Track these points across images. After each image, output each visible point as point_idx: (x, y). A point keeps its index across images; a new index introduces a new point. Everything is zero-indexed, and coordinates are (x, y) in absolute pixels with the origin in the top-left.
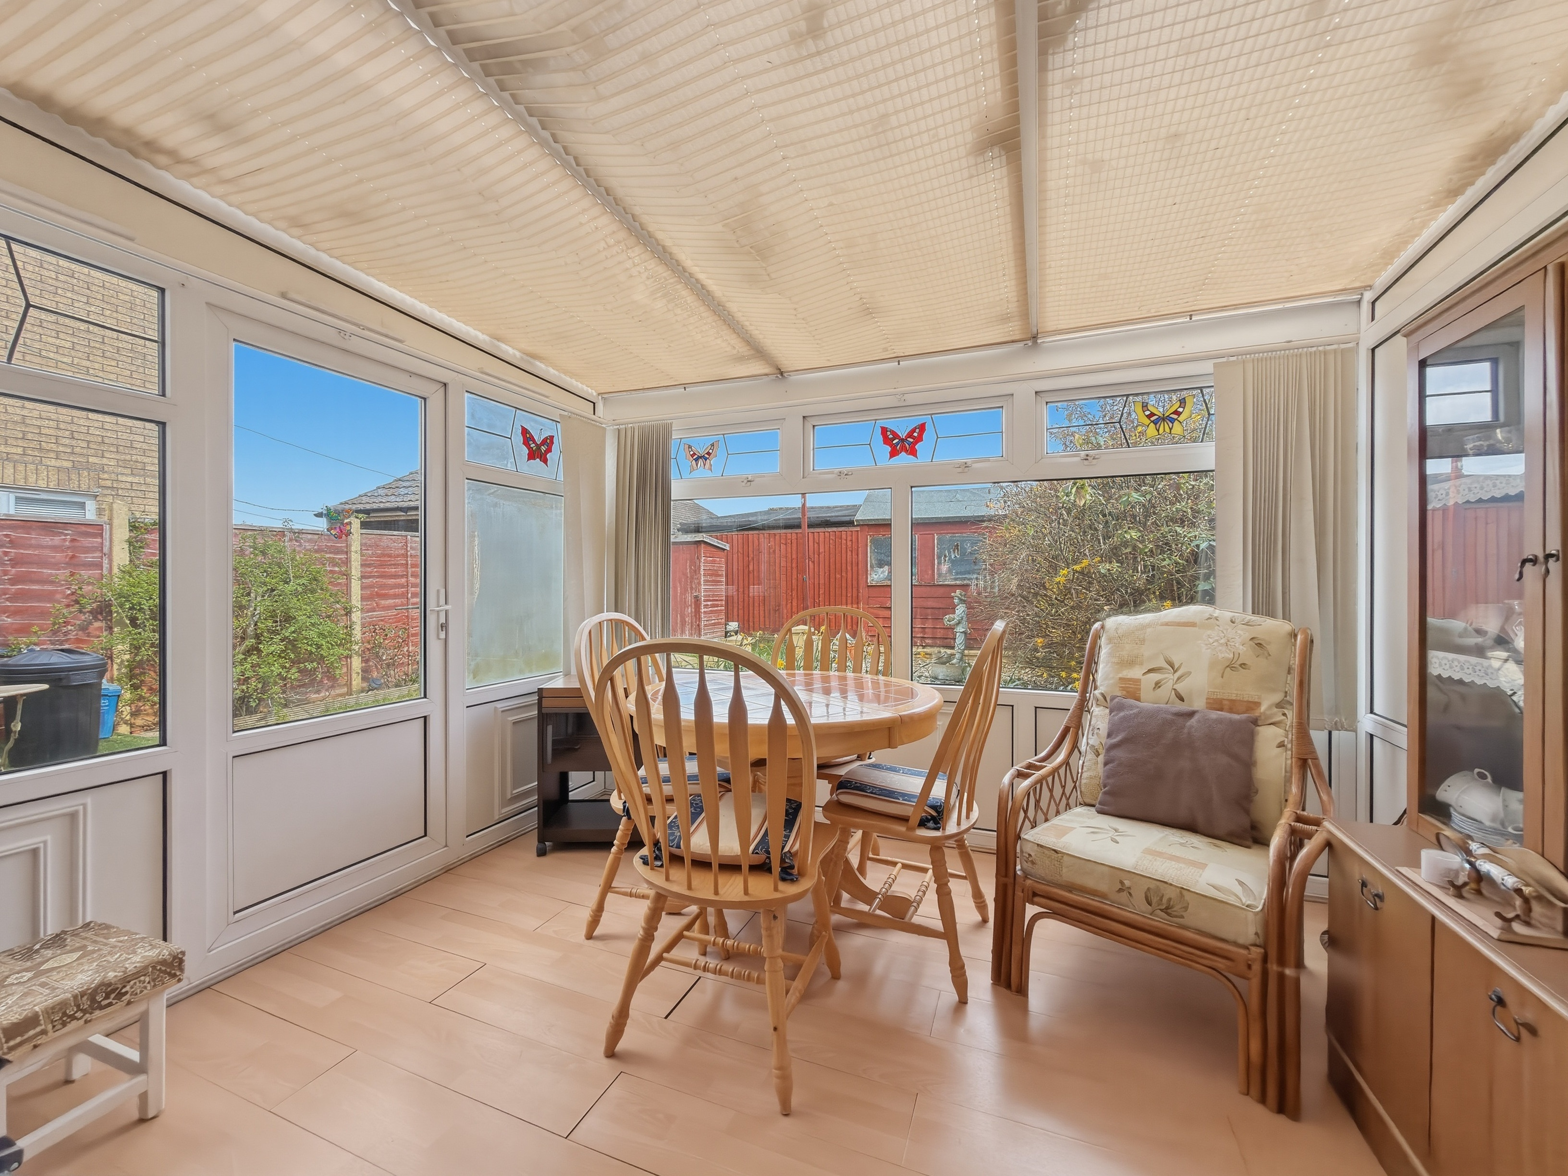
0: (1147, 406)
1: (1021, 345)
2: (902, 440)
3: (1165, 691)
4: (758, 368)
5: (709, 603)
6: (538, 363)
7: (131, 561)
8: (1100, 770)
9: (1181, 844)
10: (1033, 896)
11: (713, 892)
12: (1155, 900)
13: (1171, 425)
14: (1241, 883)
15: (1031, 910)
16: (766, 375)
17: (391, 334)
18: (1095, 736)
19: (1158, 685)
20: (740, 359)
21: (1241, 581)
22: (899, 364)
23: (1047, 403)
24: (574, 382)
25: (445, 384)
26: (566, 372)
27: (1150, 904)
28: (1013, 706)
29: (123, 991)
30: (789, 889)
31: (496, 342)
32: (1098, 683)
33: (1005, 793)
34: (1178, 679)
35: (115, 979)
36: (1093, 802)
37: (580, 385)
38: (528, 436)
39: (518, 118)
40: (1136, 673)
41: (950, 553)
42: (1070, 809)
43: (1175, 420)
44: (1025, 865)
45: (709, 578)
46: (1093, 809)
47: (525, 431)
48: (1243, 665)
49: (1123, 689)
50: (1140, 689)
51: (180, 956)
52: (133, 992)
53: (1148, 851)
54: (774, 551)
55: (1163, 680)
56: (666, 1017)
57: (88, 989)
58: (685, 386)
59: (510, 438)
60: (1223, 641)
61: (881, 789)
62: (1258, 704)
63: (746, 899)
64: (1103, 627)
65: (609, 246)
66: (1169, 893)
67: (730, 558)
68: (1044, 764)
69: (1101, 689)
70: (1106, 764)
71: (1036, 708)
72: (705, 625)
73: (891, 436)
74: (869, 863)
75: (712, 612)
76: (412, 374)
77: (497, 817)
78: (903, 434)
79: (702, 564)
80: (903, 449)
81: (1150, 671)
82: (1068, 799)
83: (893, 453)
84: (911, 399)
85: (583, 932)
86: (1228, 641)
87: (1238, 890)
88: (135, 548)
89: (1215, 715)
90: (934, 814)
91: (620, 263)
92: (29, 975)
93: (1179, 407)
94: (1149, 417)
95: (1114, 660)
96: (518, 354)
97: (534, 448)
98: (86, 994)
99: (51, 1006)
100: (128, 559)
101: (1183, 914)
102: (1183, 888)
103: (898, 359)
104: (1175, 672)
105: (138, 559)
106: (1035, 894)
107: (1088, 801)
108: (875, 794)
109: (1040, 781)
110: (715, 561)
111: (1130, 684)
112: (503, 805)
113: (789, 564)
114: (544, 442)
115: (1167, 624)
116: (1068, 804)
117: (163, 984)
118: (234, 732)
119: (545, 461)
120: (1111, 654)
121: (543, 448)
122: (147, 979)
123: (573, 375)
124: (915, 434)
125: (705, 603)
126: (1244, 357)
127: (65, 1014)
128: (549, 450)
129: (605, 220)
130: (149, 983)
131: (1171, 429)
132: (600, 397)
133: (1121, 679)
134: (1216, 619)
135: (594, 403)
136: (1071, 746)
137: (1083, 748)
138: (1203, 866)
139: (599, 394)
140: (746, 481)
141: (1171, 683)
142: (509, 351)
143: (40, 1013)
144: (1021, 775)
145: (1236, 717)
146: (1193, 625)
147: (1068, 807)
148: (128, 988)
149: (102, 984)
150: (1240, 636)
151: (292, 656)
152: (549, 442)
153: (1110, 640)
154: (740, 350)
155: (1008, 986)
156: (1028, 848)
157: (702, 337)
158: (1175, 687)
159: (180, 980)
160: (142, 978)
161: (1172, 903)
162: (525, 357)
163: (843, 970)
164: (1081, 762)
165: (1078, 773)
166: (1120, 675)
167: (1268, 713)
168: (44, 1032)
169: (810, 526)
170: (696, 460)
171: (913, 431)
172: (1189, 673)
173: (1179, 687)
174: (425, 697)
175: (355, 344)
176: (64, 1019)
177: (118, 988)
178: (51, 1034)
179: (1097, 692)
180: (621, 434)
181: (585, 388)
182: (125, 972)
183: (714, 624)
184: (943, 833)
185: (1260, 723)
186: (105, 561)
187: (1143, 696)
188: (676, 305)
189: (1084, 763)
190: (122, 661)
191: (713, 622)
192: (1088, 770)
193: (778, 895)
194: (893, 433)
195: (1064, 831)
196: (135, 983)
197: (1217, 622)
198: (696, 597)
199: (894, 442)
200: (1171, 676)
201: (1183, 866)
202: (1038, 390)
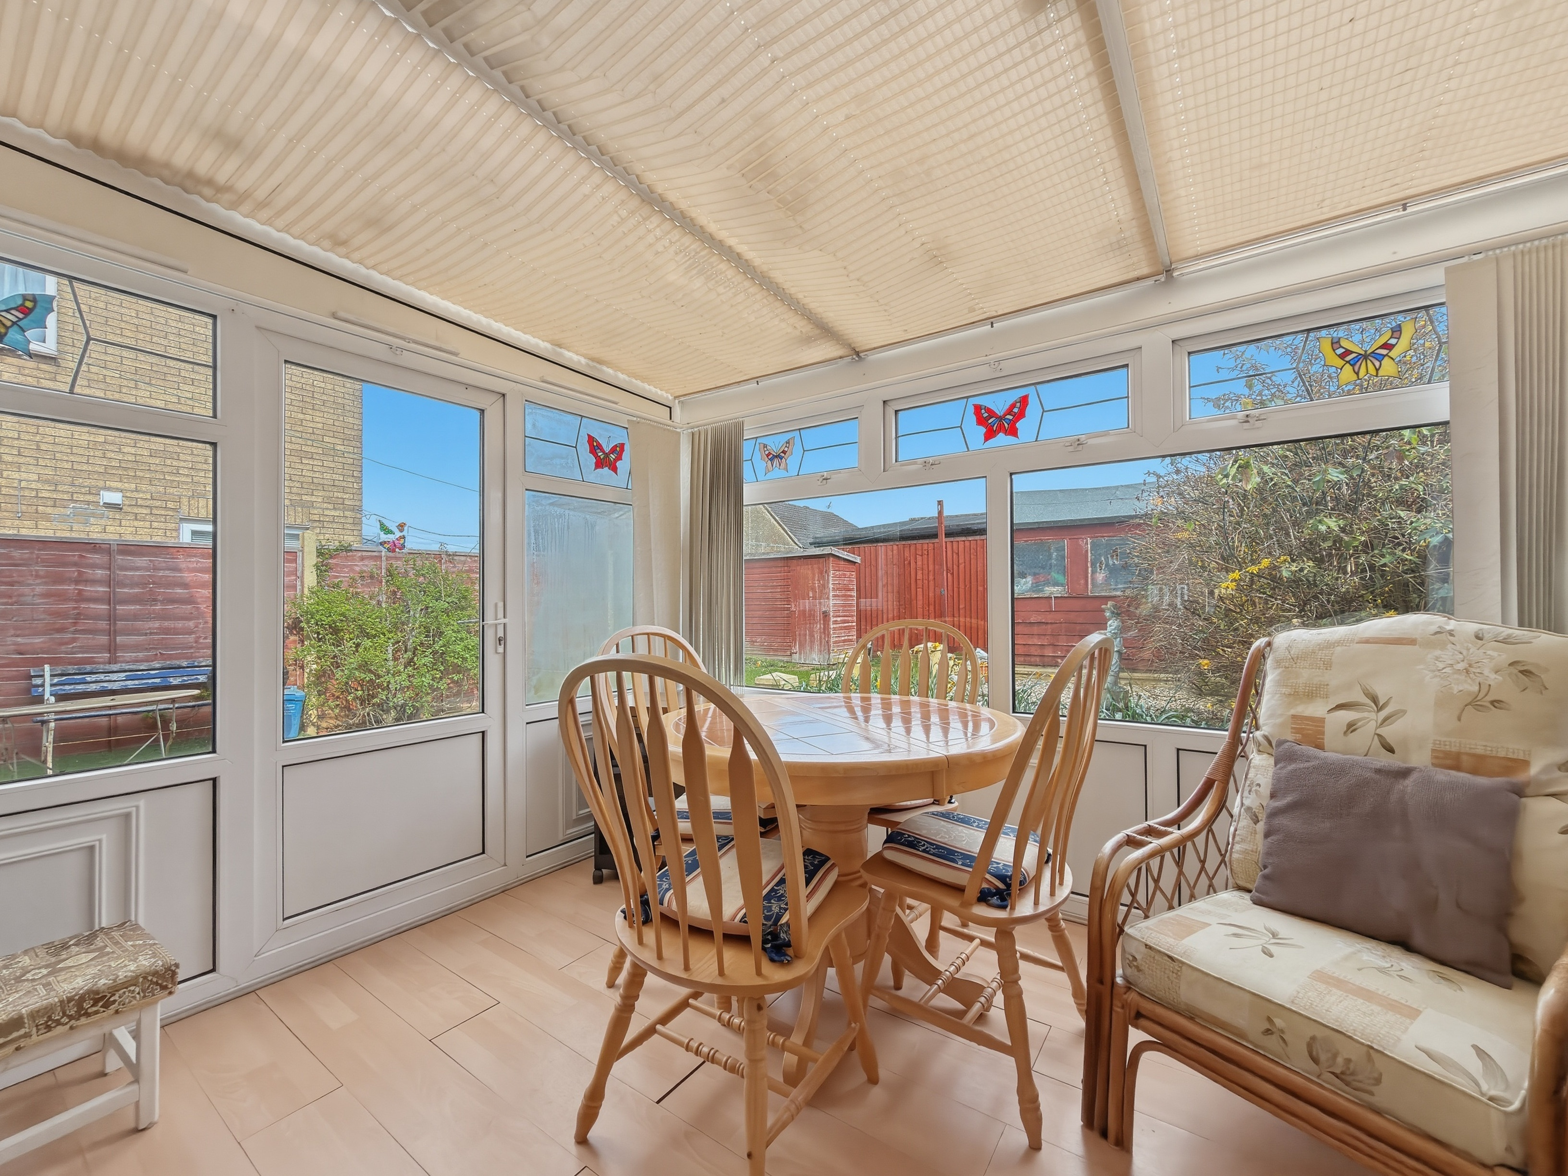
0: (1338, 342)
1: (1150, 282)
2: (1001, 418)
3: (1364, 738)
4: (826, 350)
5: (839, 619)
6: (605, 368)
7: (318, 583)
8: (1259, 843)
9: (1381, 970)
10: (1138, 1017)
11: (683, 967)
12: (1323, 1057)
13: (1377, 364)
14: (1480, 1053)
15: (1136, 1036)
16: (841, 357)
17: (444, 346)
18: (1253, 795)
19: (1351, 727)
20: (807, 340)
21: (1498, 578)
22: (992, 326)
23: (1189, 353)
24: (646, 386)
25: (504, 395)
26: (636, 377)
27: (1316, 1060)
28: (1145, 746)
29: (112, 999)
30: (776, 974)
31: (559, 350)
32: (1261, 721)
33: (1102, 868)
34: (1385, 720)
35: (103, 987)
36: (1249, 886)
37: (653, 389)
38: (595, 444)
39: (481, 75)
40: (1317, 709)
41: (1107, 559)
42: (1215, 892)
43: (1384, 356)
44: (1129, 971)
45: (838, 593)
46: (1247, 896)
47: (591, 439)
48: (1496, 703)
49: (1297, 731)
50: (1323, 733)
51: (173, 968)
52: (121, 1001)
53: (1320, 976)
54: (910, 563)
55: (1359, 720)
56: (658, 1102)
57: (75, 995)
58: (757, 379)
59: (575, 447)
60: (1461, 666)
61: (938, 847)
62: (1525, 764)
63: (719, 981)
64: (1269, 644)
65: (622, 219)
66: (1346, 1051)
67: (862, 571)
68: (1170, 829)
69: (1265, 730)
70: (1267, 835)
71: (1178, 750)
72: (835, 642)
73: (986, 415)
74: (942, 933)
75: (841, 628)
76: (467, 386)
77: (561, 838)
78: (1000, 411)
79: (831, 579)
80: (1001, 429)
81: (1340, 707)
82: (1211, 879)
83: (990, 434)
84: (1008, 367)
85: (605, 979)
86: (1470, 665)
87: (1474, 1065)
88: (321, 571)
89: (1443, 776)
90: (1001, 886)
91: (640, 238)
92: (45, 971)
93: (1391, 337)
94: (1342, 356)
95: (1284, 690)
96: (583, 361)
97: (602, 457)
98: (74, 1000)
99: (37, 1009)
100: (316, 582)
101: (1374, 1089)
102: (1372, 1048)
103: (991, 320)
104: (1380, 709)
105: (323, 581)
106: (1139, 1015)
107: (1242, 883)
108: (928, 852)
109: (1160, 852)
110: (845, 575)
111: (1308, 725)
112: (567, 827)
113: (926, 577)
114: (613, 450)
115: (1367, 641)
116: (1211, 886)
117: (153, 995)
118: (284, 742)
119: (615, 469)
120: (1280, 683)
121: (613, 456)
122: (137, 990)
123: (644, 379)
124: (1016, 410)
125: (835, 619)
126: (1498, 251)
127: (50, 1018)
128: (619, 458)
129: (609, 188)
130: (139, 993)
131: (1377, 370)
132: (677, 401)
133: (1294, 717)
134: (1451, 633)
135: (670, 408)
136: (1214, 808)
137: (1235, 811)
138: (1413, 1013)
139: (675, 398)
140: (821, 479)
141: (1373, 724)
142: (571, 357)
143: (25, 1016)
144: (1132, 842)
145: (1482, 781)
146: (1412, 642)
147: (1212, 889)
148: (116, 997)
149: (89, 992)
150: (1491, 658)
151: (442, 668)
152: (618, 450)
153: (1278, 663)
154: (804, 330)
155: (1104, 1134)
156: (1134, 949)
157: (756, 318)
158: (1379, 731)
159: (170, 993)
160: (132, 988)
161: (1352, 1066)
162: (591, 363)
163: (883, 1073)
164: (1232, 829)
165: (1228, 844)
166: (1293, 712)
167: (1544, 777)
168: (27, 1035)
169: (948, 535)
170: (771, 460)
171: (1013, 406)
172: (1401, 713)
173: (1387, 732)
174: (483, 712)
175: (407, 359)
176: (50, 1023)
177: (106, 996)
178: (34, 1038)
179: (1258, 734)
180: (695, 436)
181: (659, 392)
182: (115, 981)
183: (844, 641)
184: (1010, 914)
185: (1528, 791)
186: (299, 583)
187: (1327, 741)
188: (717, 282)
189: (1236, 830)
190: (311, 670)
191: (843, 638)
192: (1243, 841)
193: (759, 981)
194: (989, 410)
195: (1190, 928)
196: (124, 993)
197: (1451, 638)
198: (824, 613)
199: (990, 422)
200: (1373, 715)
201: (1376, 1008)
202: (1175, 337)
